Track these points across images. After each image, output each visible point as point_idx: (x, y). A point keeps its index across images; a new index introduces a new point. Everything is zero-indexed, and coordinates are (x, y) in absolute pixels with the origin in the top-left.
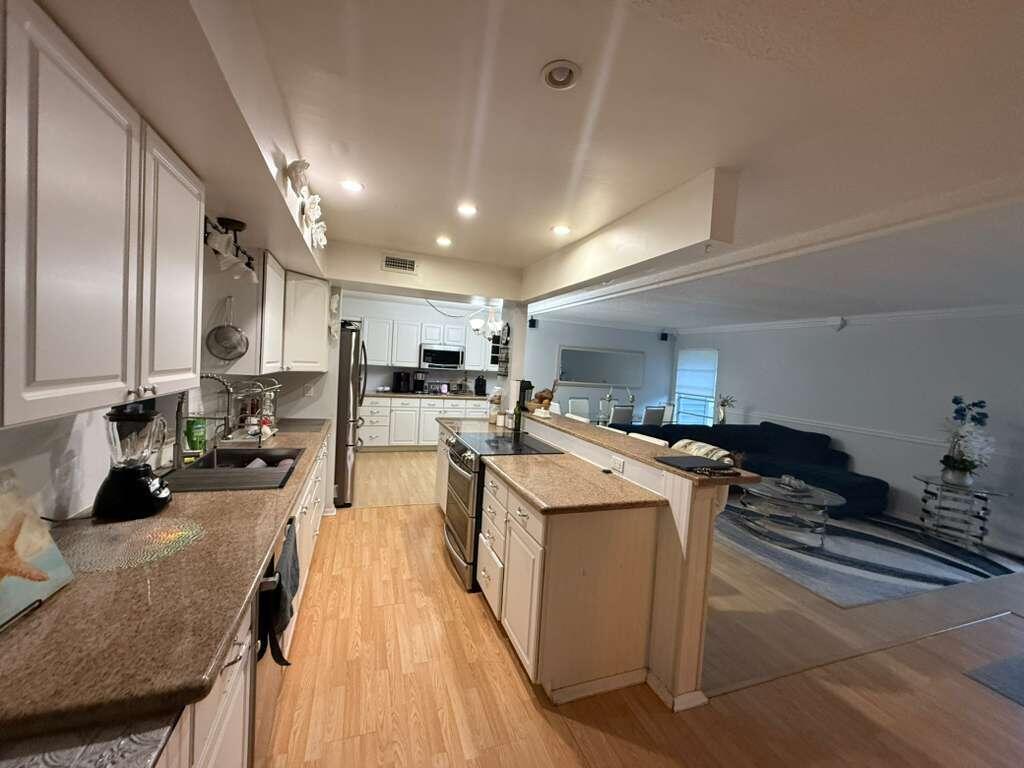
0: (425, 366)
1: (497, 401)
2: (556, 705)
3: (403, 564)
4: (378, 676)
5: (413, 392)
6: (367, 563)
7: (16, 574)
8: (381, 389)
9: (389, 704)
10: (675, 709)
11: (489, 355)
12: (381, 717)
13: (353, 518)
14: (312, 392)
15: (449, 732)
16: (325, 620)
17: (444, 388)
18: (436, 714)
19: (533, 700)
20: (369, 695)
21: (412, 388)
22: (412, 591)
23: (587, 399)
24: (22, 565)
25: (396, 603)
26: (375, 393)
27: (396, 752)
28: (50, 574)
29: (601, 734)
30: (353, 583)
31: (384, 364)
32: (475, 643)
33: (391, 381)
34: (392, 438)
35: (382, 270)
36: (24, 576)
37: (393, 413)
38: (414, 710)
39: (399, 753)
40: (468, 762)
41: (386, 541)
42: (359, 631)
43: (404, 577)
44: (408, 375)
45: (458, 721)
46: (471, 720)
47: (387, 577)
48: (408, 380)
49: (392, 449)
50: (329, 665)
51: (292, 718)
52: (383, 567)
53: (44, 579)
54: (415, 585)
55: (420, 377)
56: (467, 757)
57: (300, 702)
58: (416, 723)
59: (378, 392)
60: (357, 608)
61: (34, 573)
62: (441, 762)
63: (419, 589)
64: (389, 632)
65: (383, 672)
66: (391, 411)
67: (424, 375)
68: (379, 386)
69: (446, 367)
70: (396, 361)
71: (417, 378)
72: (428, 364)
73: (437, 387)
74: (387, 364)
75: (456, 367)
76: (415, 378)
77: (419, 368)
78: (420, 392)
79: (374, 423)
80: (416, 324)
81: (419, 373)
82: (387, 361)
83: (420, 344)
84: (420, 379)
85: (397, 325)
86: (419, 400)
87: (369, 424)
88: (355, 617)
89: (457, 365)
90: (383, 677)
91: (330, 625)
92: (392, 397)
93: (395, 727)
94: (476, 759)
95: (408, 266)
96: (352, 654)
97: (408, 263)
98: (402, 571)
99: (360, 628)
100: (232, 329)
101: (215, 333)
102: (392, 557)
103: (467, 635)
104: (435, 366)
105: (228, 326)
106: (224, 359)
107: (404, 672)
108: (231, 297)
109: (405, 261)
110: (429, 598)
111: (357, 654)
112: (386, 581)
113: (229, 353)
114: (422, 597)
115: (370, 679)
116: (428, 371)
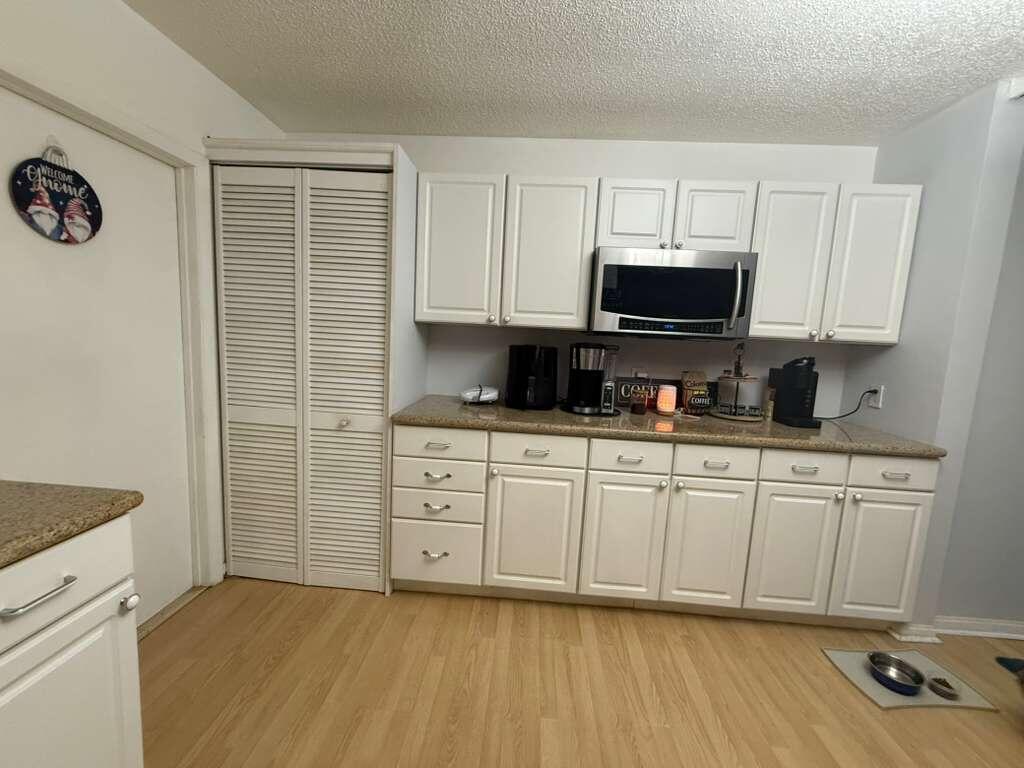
0: (609, 322)
17: (667, 397)
21: (562, 390)
31: (478, 318)
33: (502, 372)
34: (492, 564)
37: (497, 485)
44: (551, 353)
48: (551, 370)
55: (589, 360)
59: (462, 406)
66: (490, 476)
67: (603, 354)
68: (469, 387)
69: (678, 328)
70: (516, 311)
71: (582, 367)
72: (621, 319)
73: (643, 393)
74: (489, 320)
75: (718, 328)
76: (575, 367)
77: (589, 331)
78: (587, 410)
79: (436, 512)
80: (582, 183)
81: (587, 346)
82: (489, 311)
83: (589, 250)
84: (590, 368)
85: (522, 191)
86: (584, 441)
87: (421, 512)
89: (724, 321)
92: (490, 430)
104: (645, 325)
116: (616, 341)
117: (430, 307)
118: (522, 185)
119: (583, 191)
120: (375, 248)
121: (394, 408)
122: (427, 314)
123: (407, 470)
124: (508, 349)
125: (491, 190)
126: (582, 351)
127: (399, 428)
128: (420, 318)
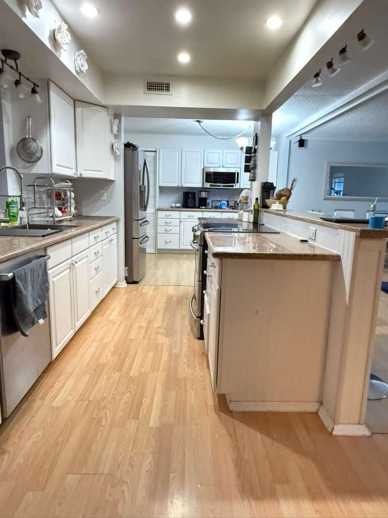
0: (208, 185)
1: (244, 201)
2: (231, 412)
3: (158, 319)
4: (113, 373)
5: (199, 208)
6: (135, 315)
8: (173, 205)
9: (114, 390)
10: (334, 433)
11: (243, 164)
12: (105, 395)
14: (105, 197)
15: (145, 411)
16: (93, 341)
17: (224, 204)
18: (141, 399)
19: (215, 406)
20: (103, 383)
21: (197, 204)
22: (158, 333)
23: (354, 211)
25: (143, 339)
26: (170, 208)
27: (106, 413)
29: (259, 434)
30: (119, 325)
31: (175, 185)
32: (187, 367)
33: (182, 199)
34: (181, 244)
35: (144, 93)
37: (182, 223)
38: (128, 395)
39: (108, 414)
40: (151, 428)
41: (153, 305)
42: (112, 350)
43: (156, 326)
44: (194, 193)
45: (154, 406)
46: (164, 407)
47: (144, 324)
48: (194, 197)
49: (181, 252)
50: (85, 364)
52: (144, 318)
54: (162, 330)
55: (203, 195)
56: (151, 425)
58: (126, 402)
59: (172, 207)
60: (116, 338)
62: (133, 424)
63: (163, 333)
64: (131, 353)
65: (117, 373)
66: (180, 222)
67: (207, 194)
68: (173, 204)
69: (224, 186)
70: (185, 183)
72: (210, 185)
73: (218, 204)
74: (178, 185)
75: (233, 186)
76: (200, 196)
77: (203, 188)
78: (203, 207)
79: (168, 231)
80: (199, 151)
81: (203, 191)
82: (178, 183)
83: (203, 168)
84: (204, 197)
85: (185, 153)
86: (202, 213)
87: (164, 232)
88: (113, 343)
89: (234, 184)
90: (117, 375)
91: (95, 344)
92: (180, 211)
93: (112, 401)
94: (157, 428)
95: (164, 88)
96: (102, 361)
97: (165, 86)
98: (156, 322)
99: (113, 348)
100: (31, 140)
101: (21, 143)
102: (152, 314)
103: (184, 363)
104: (216, 186)
105: (29, 138)
106: (29, 162)
107: (131, 375)
108: (29, 117)
109: (162, 84)
110: (167, 339)
111: (105, 361)
112: (142, 326)
113: (31, 158)
114: (163, 338)
115: (108, 375)
116: (209, 190)
117: (163, 182)
118: (185, 151)
119: (200, 153)
121: (157, 207)
122: (162, 184)
123: (161, 222)
124: (183, 193)
125: (178, 153)
126: (202, 193)
127: (159, 212)
128: (160, 185)
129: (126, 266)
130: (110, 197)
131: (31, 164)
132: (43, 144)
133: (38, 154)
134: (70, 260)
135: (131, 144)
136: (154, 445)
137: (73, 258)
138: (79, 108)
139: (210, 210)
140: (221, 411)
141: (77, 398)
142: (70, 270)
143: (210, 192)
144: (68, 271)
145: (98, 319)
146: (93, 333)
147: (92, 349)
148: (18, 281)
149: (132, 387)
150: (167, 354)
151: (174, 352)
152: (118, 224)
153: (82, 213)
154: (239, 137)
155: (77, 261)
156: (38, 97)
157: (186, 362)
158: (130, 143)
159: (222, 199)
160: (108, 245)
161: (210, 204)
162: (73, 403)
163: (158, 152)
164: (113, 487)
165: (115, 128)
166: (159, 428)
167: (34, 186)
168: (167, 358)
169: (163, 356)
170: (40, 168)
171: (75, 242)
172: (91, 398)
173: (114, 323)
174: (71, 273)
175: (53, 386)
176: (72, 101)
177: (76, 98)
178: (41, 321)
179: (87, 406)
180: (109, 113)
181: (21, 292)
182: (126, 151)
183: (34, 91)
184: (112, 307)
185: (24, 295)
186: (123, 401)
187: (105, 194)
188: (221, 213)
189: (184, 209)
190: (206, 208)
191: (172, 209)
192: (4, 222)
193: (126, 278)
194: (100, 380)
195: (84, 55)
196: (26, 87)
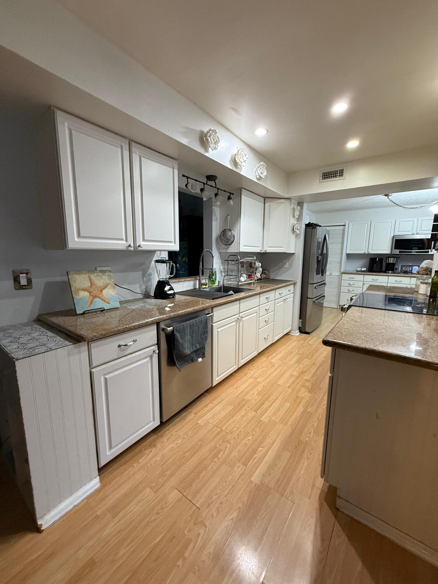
0: (397, 252)
1: (422, 272)
2: (337, 508)
3: (310, 372)
4: (250, 412)
5: (385, 272)
6: (292, 363)
7: (100, 299)
8: (359, 269)
9: (243, 427)
13: (305, 340)
14: (287, 266)
15: (255, 461)
16: (251, 377)
18: (258, 447)
19: (322, 491)
20: (239, 417)
21: (384, 268)
22: (303, 386)
24: (103, 297)
25: (289, 387)
26: (355, 272)
27: (227, 447)
28: (111, 303)
31: (362, 252)
33: (367, 264)
35: (320, 183)
36: (103, 300)
38: (250, 438)
39: (227, 449)
40: (251, 482)
41: (312, 357)
42: (260, 389)
43: (305, 378)
44: (381, 259)
45: (265, 460)
46: (272, 466)
47: (296, 373)
48: (381, 263)
50: (236, 395)
51: (208, 405)
52: (298, 368)
53: (109, 303)
54: (308, 384)
55: (391, 260)
56: (253, 479)
57: (215, 402)
58: (246, 443)
59: (357, 271)
60: (268, 380)
61: (107, 300)
62: (240, 469)
63: (308, 388)
64: (273, 397)
65: (253, 412)
66: (364, 284)
67: (395, 260)
69: (417, 252)
70: (372, 250)
71: (389, 262)
72: (400, 251)
73: (409, 269)
74: (365, 252)
75: (428, 252)
76: (387, 262)
77: (391, 254)
78: (390, 272)
79: (351, 291)
80: (390, 221)
81: (391, 257)
82: (365, 250)
83: (393, 236)
84: (391, 262)
85: (374, 224)
86: (387, 277)
87: (347, 291)
88: (264, 383)
89: (430, 250)
90: (251, 414)
91: (251, 380)
92: (364, 275)
93: (236, 438)
94: (256, 484)
95: (338, 174)
96: (248, 397)
97: (338, 172)
98: (307, 374)
99: (261, 388)
100: (228, 230)
101: (223, 233)
102: (308, 365)
103: (313, 425)
104: (406, 252)
105: (227, 229)
106: (226, 245)
107: (262, 419)
108: (228, 215)
109: (336, 171)
110: (309, 394)
111: (250, 398)
112: (294, 375)
113: (228, 242)
114: (306, 392)
115: (246, 411)
116: (399, 256)
117: (350, 250)
118: (374, 223)
119: (391, 223)
120: (340, 240)
121: (342, 271)
122: (349, 252)
123: (344, 283)
124: (369, 259)
125: (367, 225)
126: (389, 258)
127: (343, 275)
128: (347, 253)
129: (300, 319)
130: (291, 266)
131: (227, 246)
132: (235, 232)
133: (232, 240)
134: (238, 315)
135: (313, 223)
136: (245, 502)
137: (240, 314)
138: (267, 203)
139: (399, 275)
140: (326, 501)
141: (214, 423)
142: (236, 324)
143: (399, 258)
144: (234, 323)
145: (263, 359)
146: (254, 370)
147: (246, 385)
148: (175, 332)
149: (257, 431)
150: (301, 410)
151: (309, 410)
152: (295, 286)
153: (269, 277)
154: (434, 204)
155: (243, 316)
156: (231, 202)
157: (315, 426)
158: (311, 222)
159: (414, 265)
160: (282, 302)
161: (400, 269)
162: (211, 426)
163: (347, 226)
164: (195, 524)
165: (297, 213)
166: (258, 485)
167: (228, 260)
168: (299, 414)
169: (298, 410)
170: (232, 249)
171: (242, 303)
172: (224, 428)
173: (273, 366)
174: (238, 325)
175: (206, 406)
176: (263, 199)
177: (266, 196)
178: (200, 360)
179: (218, 433)
180: (292, 203)
181: (178, 340)
182: (308, 230)
183: (229, 198)
184: (280, 350)
185: (180, 343)
186: (243, 442)
187: (287, 263)
188: (409, 278)
189: (368, 273)
190: (394, 273)
191: (358, 273)
192: (204, 285)
193: (300, 329)
194: (238, 414)
195: (264, 166)
196: (223, 196)
